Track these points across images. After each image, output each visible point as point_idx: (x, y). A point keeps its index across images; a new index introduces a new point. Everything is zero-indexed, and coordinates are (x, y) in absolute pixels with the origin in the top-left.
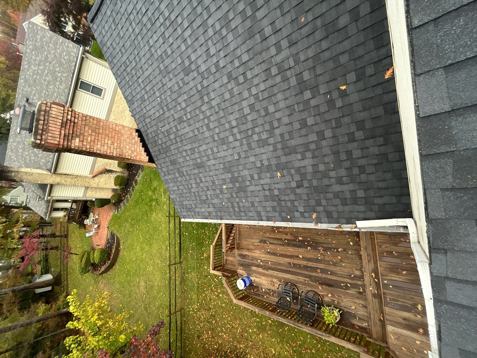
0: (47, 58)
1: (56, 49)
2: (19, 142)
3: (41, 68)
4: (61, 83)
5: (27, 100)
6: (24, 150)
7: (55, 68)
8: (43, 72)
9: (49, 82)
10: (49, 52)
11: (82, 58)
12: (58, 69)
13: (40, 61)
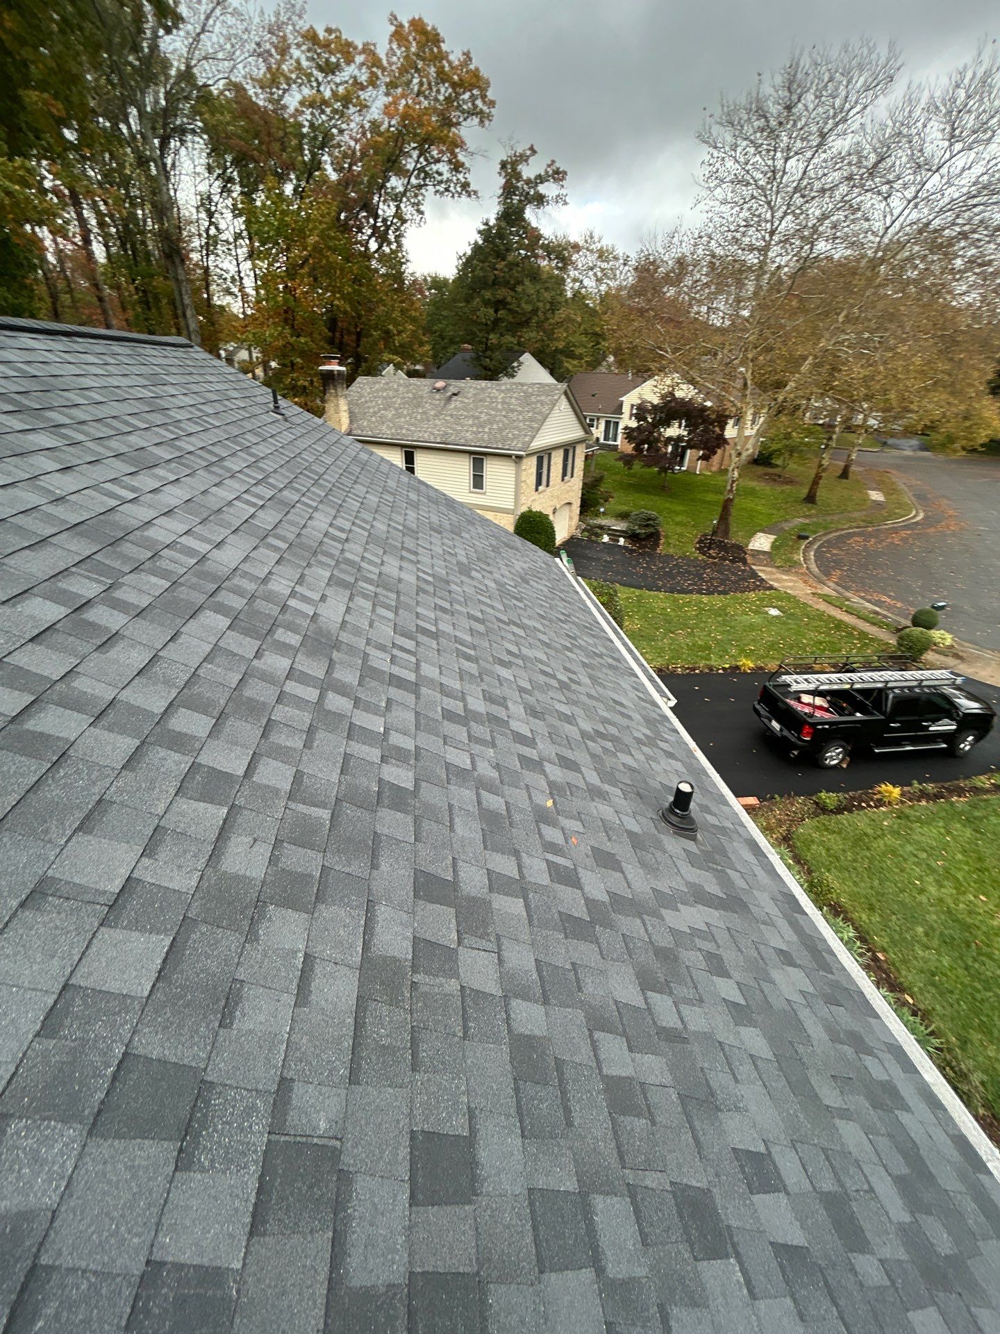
0: (513, 411)
1: (524, 420)
2: (397, 391)
3: (500, 406)
4: (473, 432)
5: (455, 394)
6: (384, 398)
7: (497, 423)
8: (493, 409)
9: (478, 418)
10: (520, 413)
11: (509, 456)
12: (495, 426)
13: (509, 404)
